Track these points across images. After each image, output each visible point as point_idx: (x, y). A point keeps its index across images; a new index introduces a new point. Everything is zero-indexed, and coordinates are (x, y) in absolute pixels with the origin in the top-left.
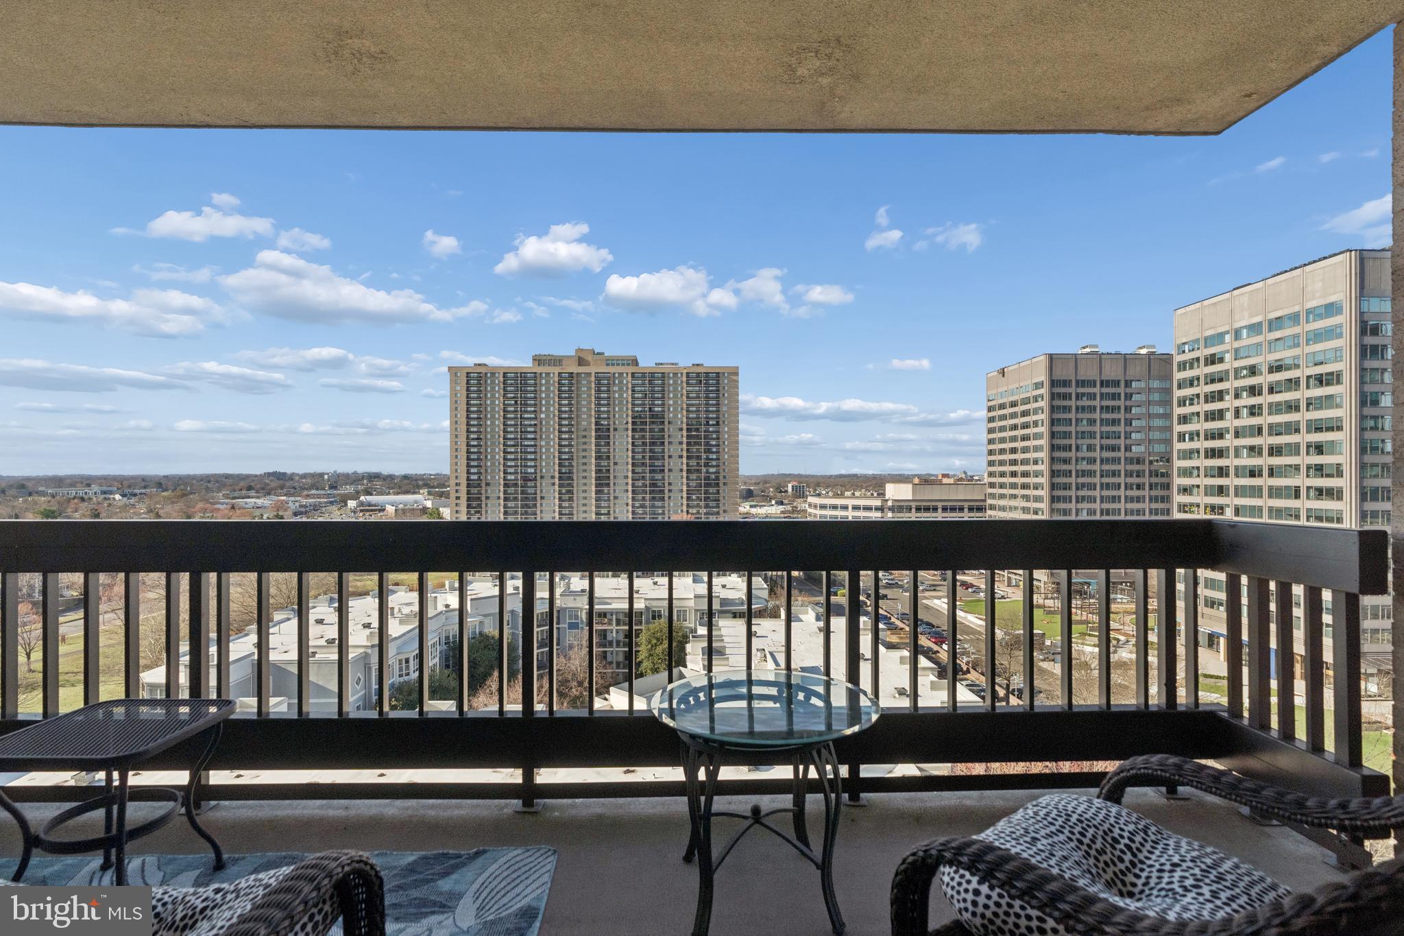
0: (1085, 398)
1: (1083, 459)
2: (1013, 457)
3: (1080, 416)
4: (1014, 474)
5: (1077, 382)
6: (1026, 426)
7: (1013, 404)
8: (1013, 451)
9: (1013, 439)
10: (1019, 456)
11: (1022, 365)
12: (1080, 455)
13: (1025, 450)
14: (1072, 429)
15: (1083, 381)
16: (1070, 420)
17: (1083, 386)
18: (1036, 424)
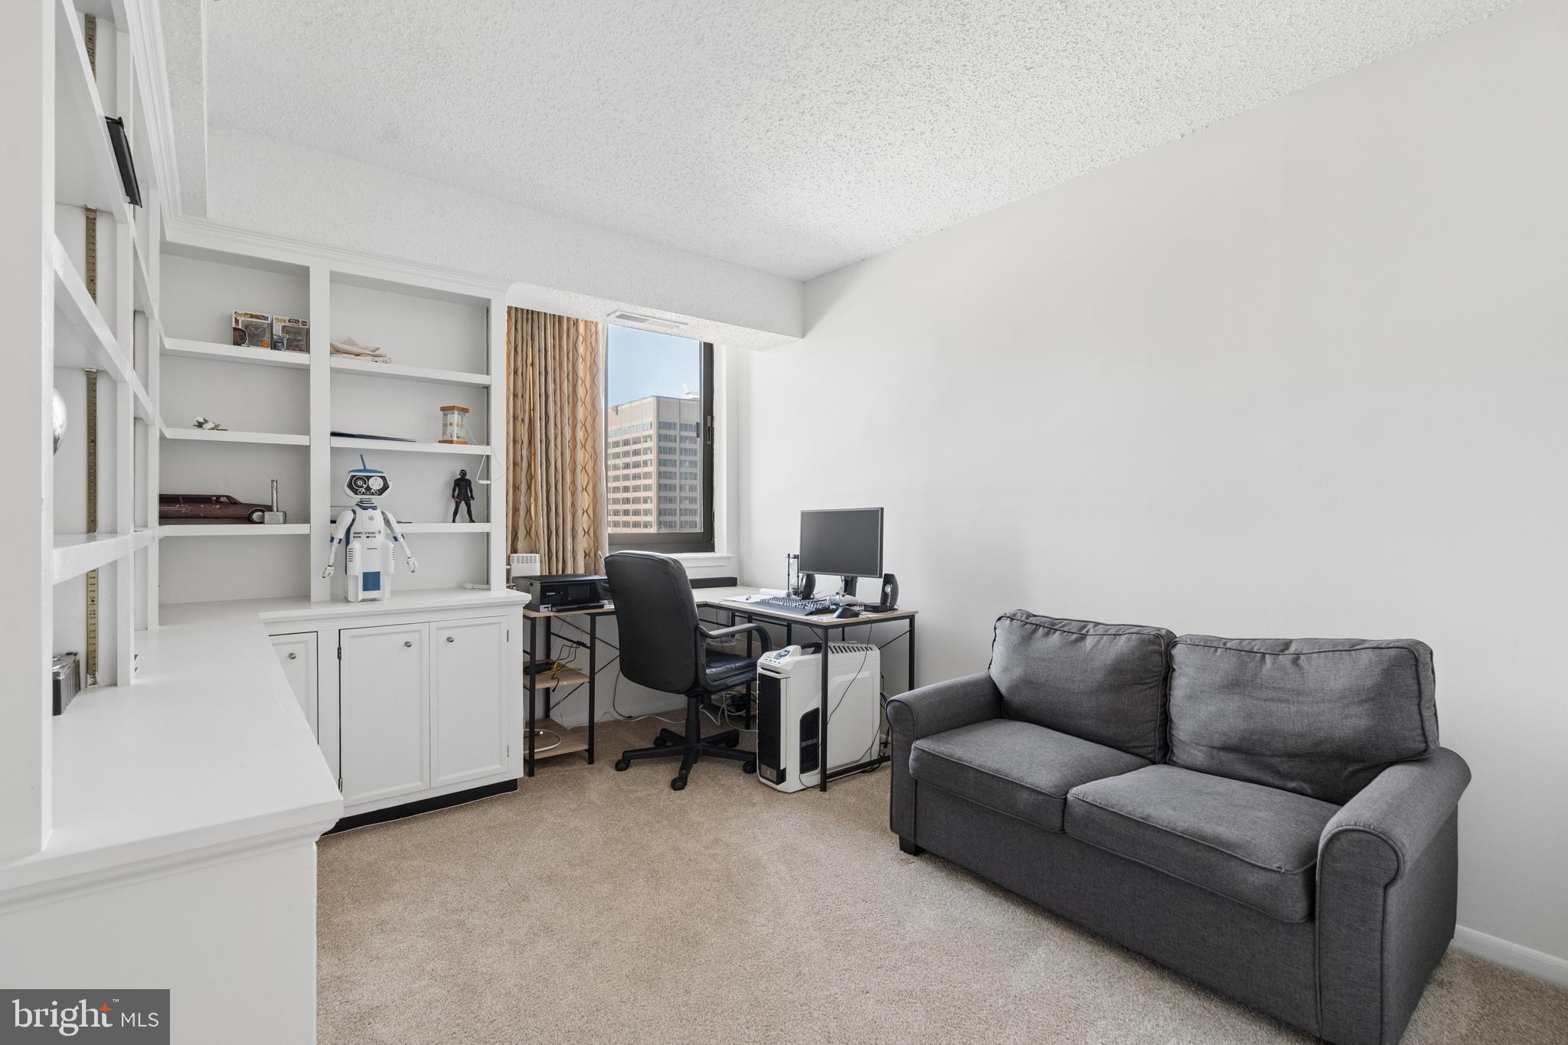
0: (687, 442)
1: (686, 498)
2: (626, 495)
3: (683, 458)
4: (626, 513)
5: (681, 425)
6: (637, 465)
7: (626, 443)
8: (626, 489)
9: (626, 477)
10: (631, 495)
11: (633, 404)
12: (684, 494)
13: (636, 489)
14: (676, 470)
15: (686, 425)
16: (675, 461)
17: (686, 430)
18: (645, 463)
